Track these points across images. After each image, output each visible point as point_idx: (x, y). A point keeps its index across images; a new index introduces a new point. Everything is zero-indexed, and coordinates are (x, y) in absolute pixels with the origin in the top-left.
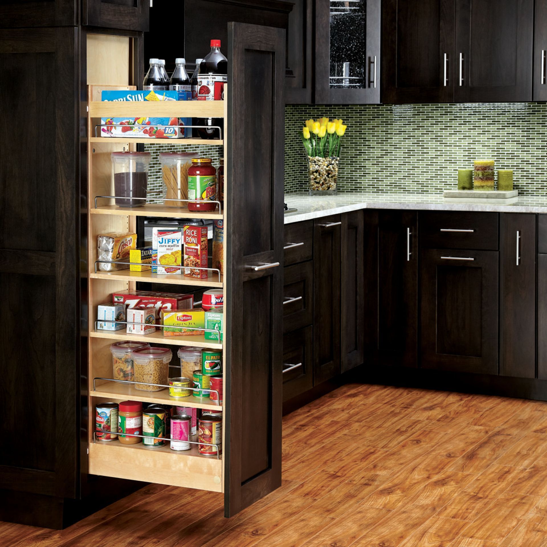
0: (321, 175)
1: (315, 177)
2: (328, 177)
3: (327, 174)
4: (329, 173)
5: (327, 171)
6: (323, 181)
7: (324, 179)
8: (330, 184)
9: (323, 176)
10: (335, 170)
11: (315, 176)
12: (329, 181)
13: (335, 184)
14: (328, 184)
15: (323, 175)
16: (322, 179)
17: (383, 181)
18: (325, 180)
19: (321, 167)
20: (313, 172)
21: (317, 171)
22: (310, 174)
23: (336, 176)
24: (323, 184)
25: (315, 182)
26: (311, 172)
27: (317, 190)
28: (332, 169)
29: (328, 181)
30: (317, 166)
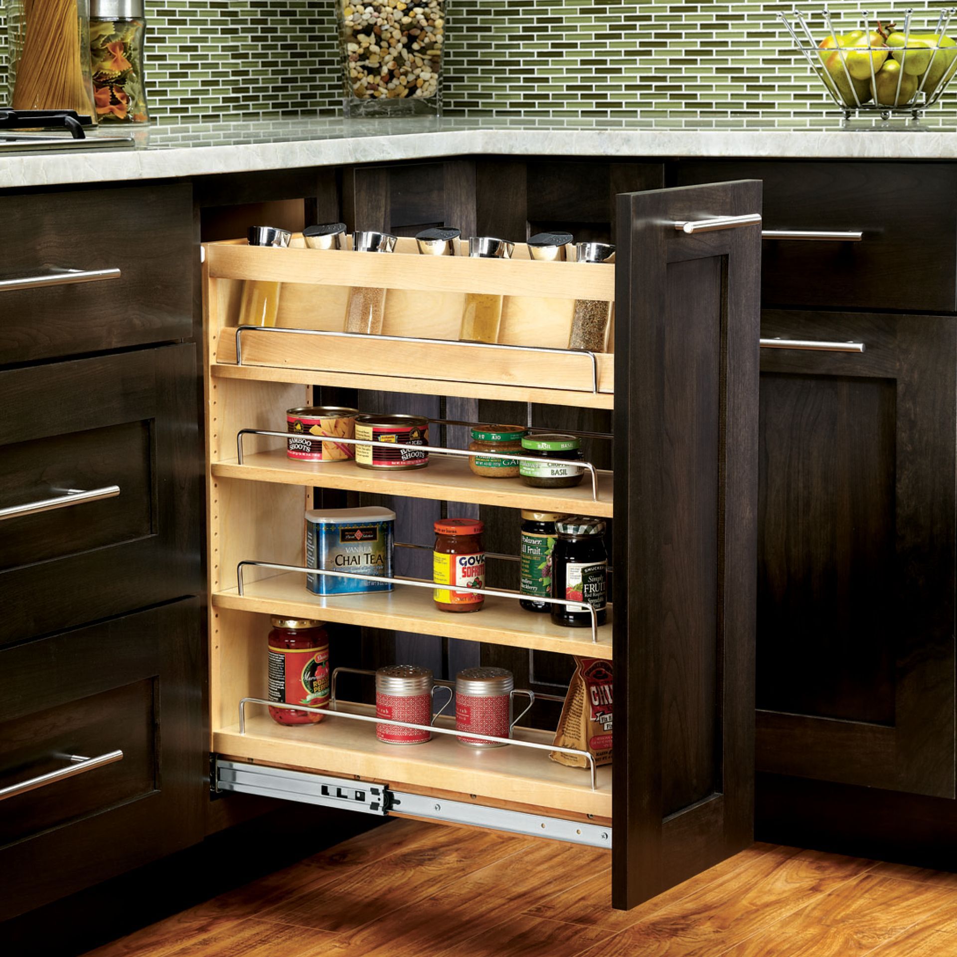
0: (384, 44)
1: (361, 51)
2: (411, 51)
3: (405, 40)
4: (411, 33)
5: (404, 29)
6: (391, 65)
7: (395, 59)
8: (418, 77)
9: (390, 46)
10: (434, 27)
11: (364, 45)
12: (414, 65)
13: (436, 76)
14: (411, 77)
15: (392, 41)
16: (387, 58)
17: (619, 70)
18: (399, 60)
19: (383, 15)
20: (356, 33)
21: (368, 30)
22: (346, 42)
23: (438, 46)
24: (391, 75)
25: (363, 67)
26: (348, 31)
27: (372, 96)
28: (424, 23)
29: (408, 63)
30: (370, 9)
